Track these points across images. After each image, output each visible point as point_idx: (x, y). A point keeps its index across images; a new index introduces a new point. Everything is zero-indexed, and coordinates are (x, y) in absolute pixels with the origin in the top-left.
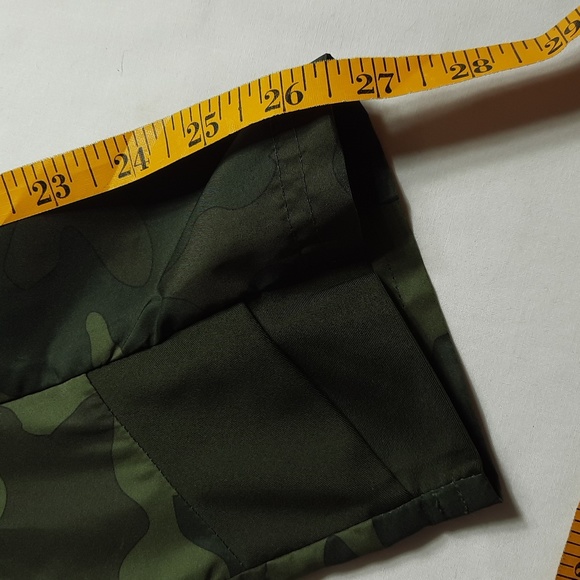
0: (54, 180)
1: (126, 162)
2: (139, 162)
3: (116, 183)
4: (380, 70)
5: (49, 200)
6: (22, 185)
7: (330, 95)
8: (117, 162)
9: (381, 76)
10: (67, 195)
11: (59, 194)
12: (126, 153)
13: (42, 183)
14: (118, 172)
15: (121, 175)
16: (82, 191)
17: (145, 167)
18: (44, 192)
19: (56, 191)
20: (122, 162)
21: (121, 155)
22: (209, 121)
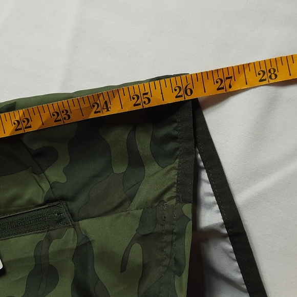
0: (63, 112)
1: (98, 107)
2: (105, 107)
3: (93, 116)
4: (226, 75)
5: (60, 120)
6: (47, 113)
7: (205, 92)
8: (94, 106)
9: (227, 78)
10: (69, 119)
11: (65, 118)
12: (98, 102)
13: (57, 113)
14: (94, 111)
15: (95, 112)
16: (76, 117)
17: (108, 110)
18: (58, 117)
19: (64, 116)
20: (96, 106)
21: (96, 103)
22: (145, 96)
